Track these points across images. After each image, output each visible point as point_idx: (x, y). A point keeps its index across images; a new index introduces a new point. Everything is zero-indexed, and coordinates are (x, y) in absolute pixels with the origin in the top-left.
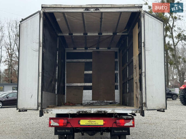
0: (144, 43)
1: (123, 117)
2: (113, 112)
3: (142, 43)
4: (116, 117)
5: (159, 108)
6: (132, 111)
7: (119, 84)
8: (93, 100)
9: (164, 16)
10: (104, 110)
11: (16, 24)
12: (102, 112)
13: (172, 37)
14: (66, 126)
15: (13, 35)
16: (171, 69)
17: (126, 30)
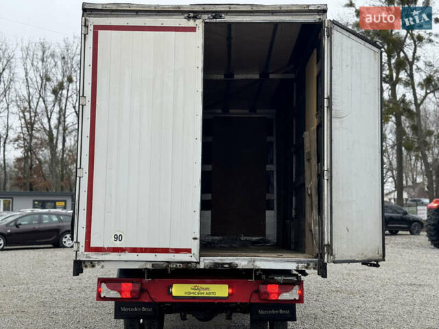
0: (330, 99)
1: (276, 278)
2: (250, 266)
3: (325, 100)
4: (258, 278)
5: (366, 258)
6: (296, 265)
7: (275, 197)
8: (212, 235)
9: (393, 33)
10: (228, 262)
11: (44, 52)
12: (225, 266)
13: (410, 83)
14: (138, 298)
15: (35, 77)
16: (411, 159)
17: (292, 66)
